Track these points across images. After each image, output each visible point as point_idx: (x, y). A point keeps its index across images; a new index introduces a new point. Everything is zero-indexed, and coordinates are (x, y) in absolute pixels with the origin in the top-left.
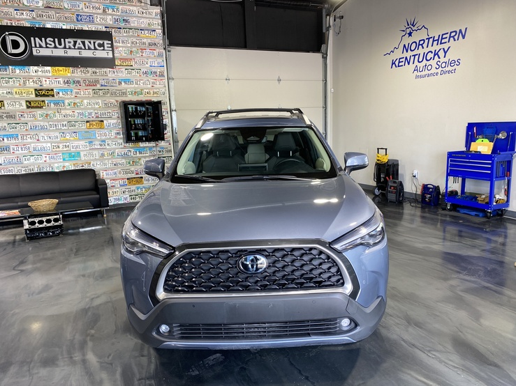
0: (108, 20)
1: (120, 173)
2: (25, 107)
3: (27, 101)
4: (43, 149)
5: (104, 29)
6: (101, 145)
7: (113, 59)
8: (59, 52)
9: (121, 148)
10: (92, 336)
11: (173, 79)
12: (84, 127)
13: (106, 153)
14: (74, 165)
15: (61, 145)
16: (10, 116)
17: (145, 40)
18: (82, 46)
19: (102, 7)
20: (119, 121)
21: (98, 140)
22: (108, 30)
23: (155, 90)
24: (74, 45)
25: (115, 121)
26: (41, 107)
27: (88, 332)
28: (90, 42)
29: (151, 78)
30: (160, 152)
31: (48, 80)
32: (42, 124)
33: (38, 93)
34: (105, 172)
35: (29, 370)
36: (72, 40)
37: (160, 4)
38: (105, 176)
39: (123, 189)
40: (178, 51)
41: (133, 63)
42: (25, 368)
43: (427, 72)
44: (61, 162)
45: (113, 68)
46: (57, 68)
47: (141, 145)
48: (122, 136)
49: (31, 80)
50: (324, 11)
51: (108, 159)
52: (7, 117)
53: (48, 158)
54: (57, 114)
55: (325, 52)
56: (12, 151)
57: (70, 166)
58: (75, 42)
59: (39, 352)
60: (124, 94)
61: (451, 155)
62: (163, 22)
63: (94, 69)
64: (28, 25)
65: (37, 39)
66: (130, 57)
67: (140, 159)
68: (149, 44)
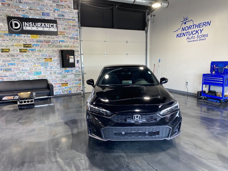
0: (56, 15)
1: (58, 81)
2: (19, 52)
3: (20, 49)
4: (26, 70)
5: (54, 19)
6: (50, 69)
7: (57, 32)
8: (34, 29)
9: (59, 70)
10: (58, 151)
11: (82, 41)
12: (44, 61)
13: (52, 72)
14: (39, 77)
15: (33, 68)
16: (12, 56)
17: (71, 24)
18: (44, 26)
19: (53, 10)
20: (59, 58)
21: (49, 67)
22: (55, 19)
23: (74, 46)
24: (41, 26)
25: (57, 58)
26: (26, 52)
27: (56, 149)
28: (48, 24)
29: (73, 40)
30: (75, 72)
31: (29, 40)
32: (26, 59)
33: (25, 46)
34: (52, 81)
35: (33, 165)
36: (40, 24)
37: (77, 9)
38: (52, 83)
39: (59, 88)
40: (84, 29)
41: (65, 34)
42: (32, 164)
43: (193, 39)
44: (33, 76)
45: (57, 36)
46: (33, 35)
47: (68, 69)
48: (59, 65)
49: (22, 40)
50: (146, 13)
51: (53, 75)
52: (11, 56)
53: (27, 74)
54: (32, 55)
55: (146, 30)
56: (12, 71)
57: (37, 77)
58: (41, 24)
59: (36, 157)
60: (61, 47)
61: (204, 75)
62: (79, 16)
63: (49, 36)
64: (21, 16)
65: (25, 23)
66: (64, 31)
67: (67, 75)
68: (73, 26)
